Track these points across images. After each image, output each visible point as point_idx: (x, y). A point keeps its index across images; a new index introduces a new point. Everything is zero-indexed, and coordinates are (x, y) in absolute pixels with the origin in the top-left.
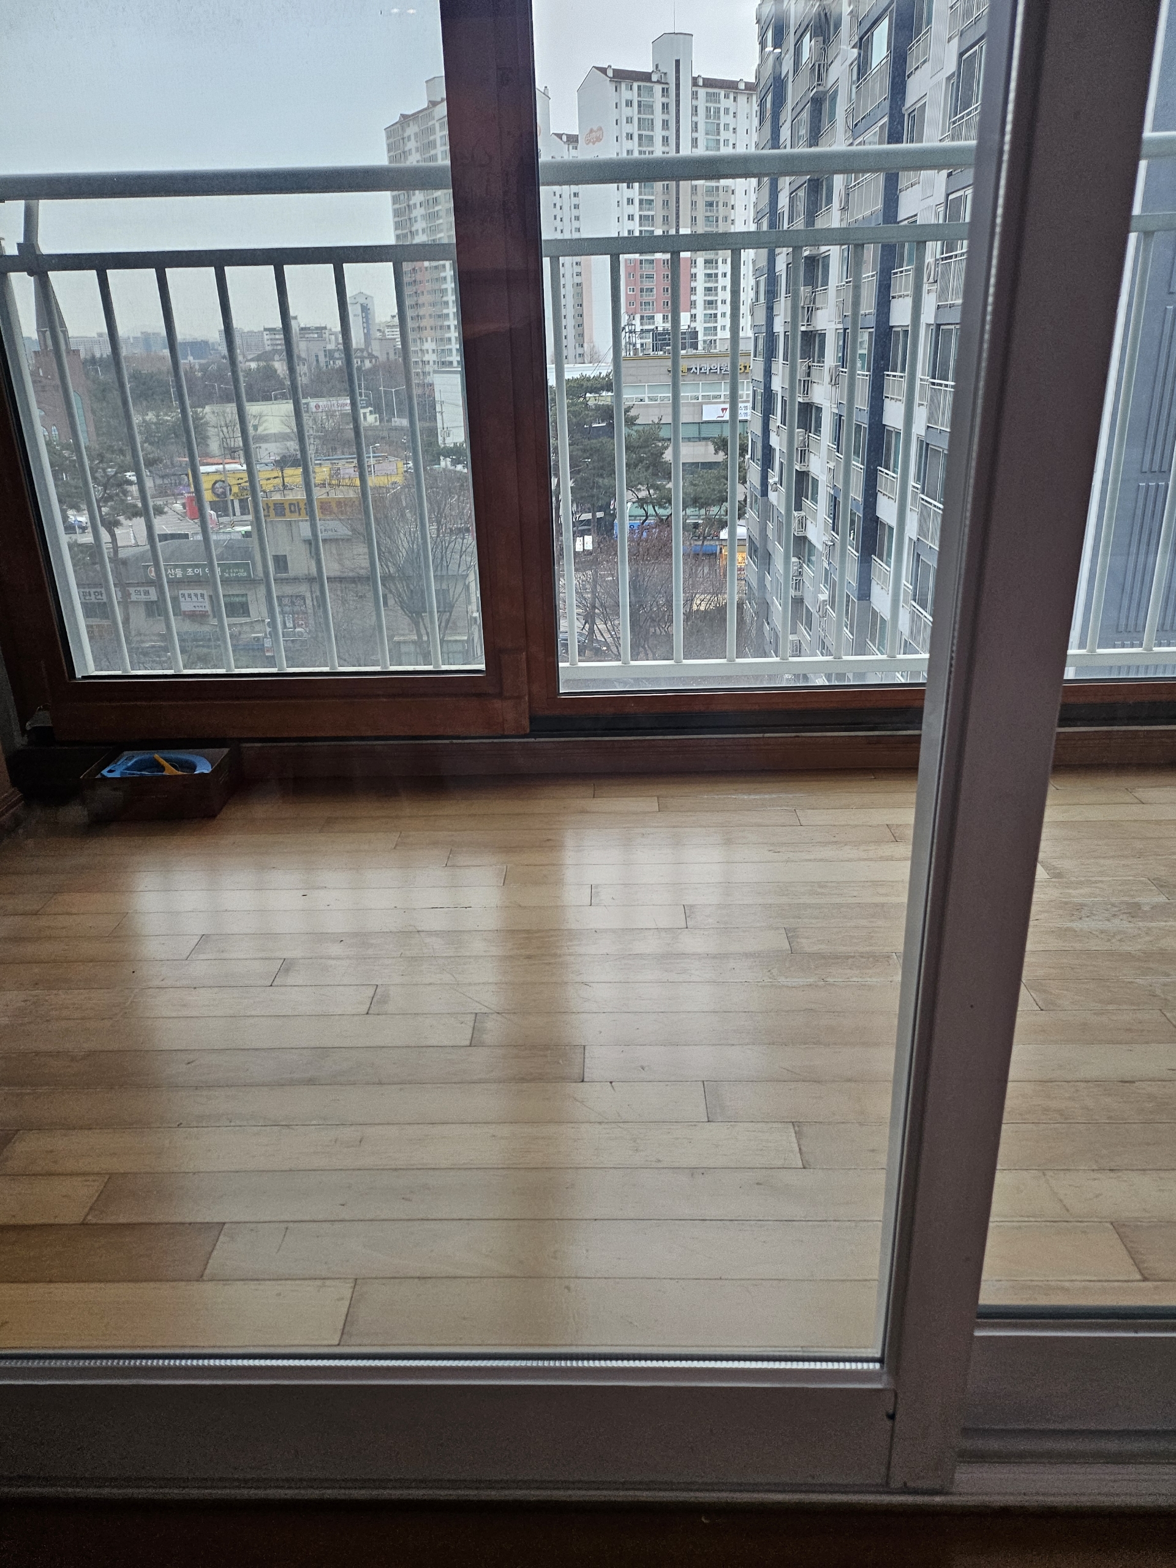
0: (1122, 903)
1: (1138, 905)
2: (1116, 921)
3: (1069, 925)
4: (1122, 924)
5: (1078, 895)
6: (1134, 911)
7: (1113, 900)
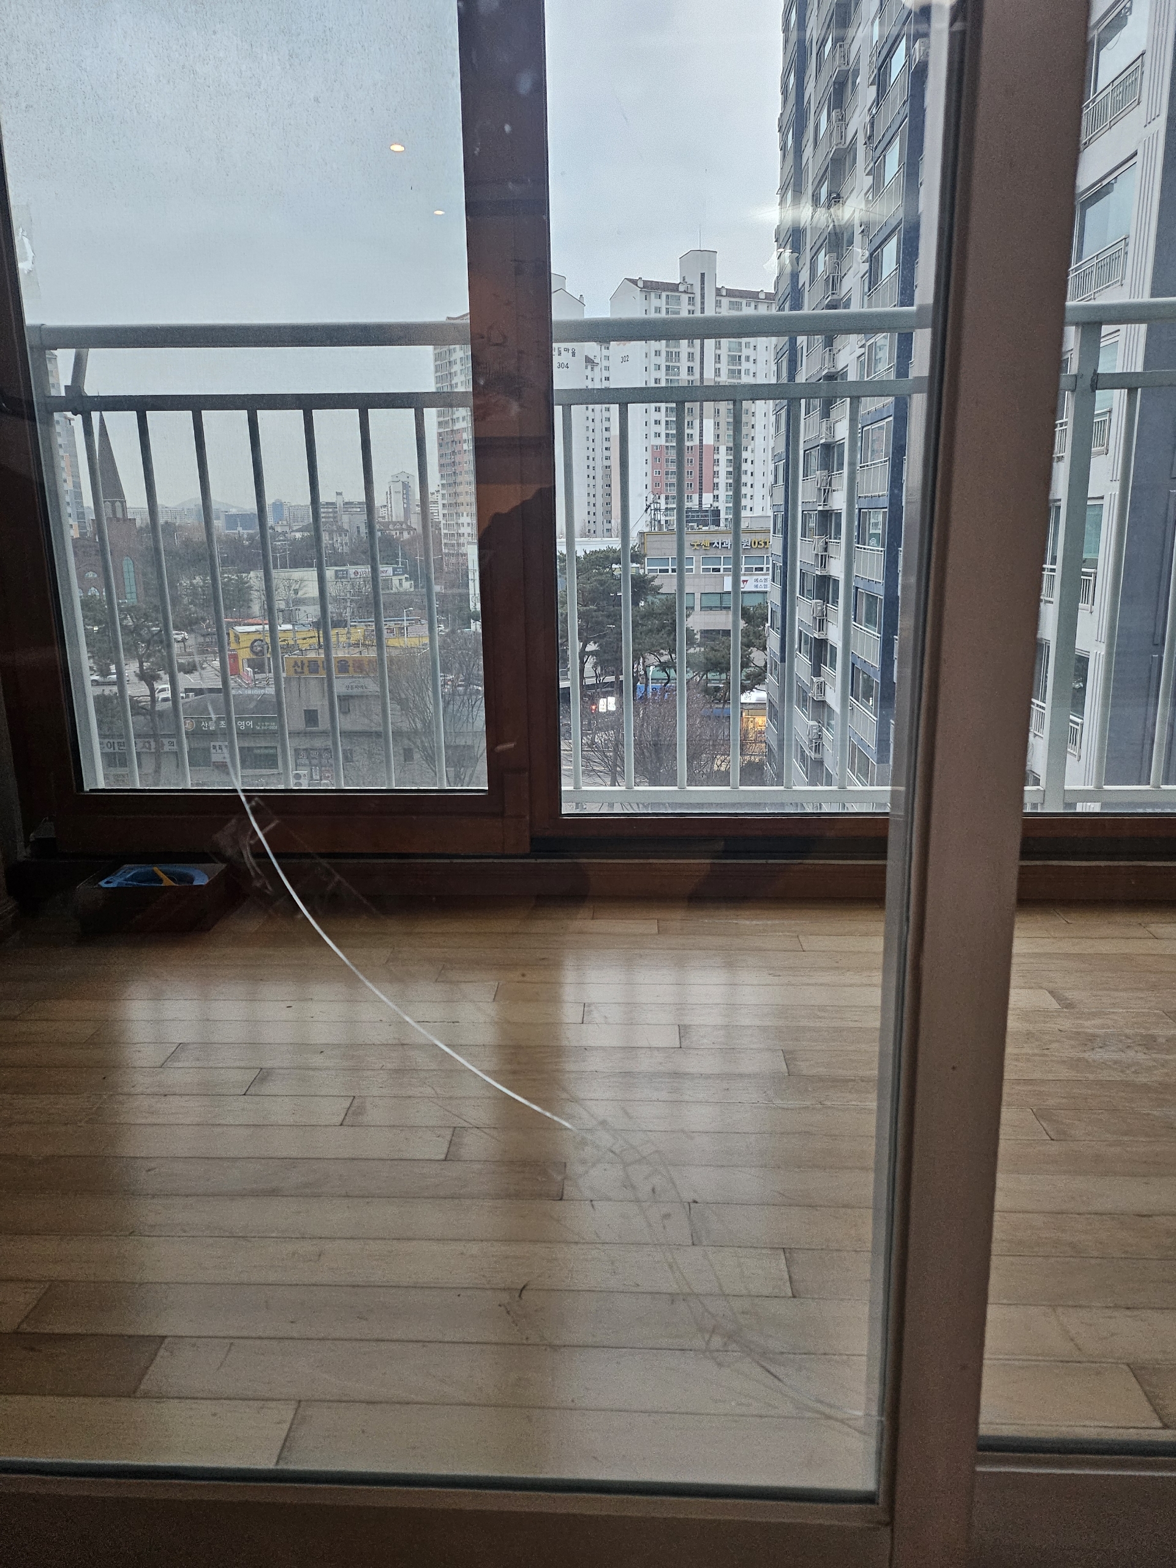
0: (1136, 1035)
1: (1154, 1038)
2: (1131, 1053)
3: (1082, 1055)
4: (1140, 1056)
5: (1090, 1026)
6: (1149, 1043)
7: (1127, 1031)
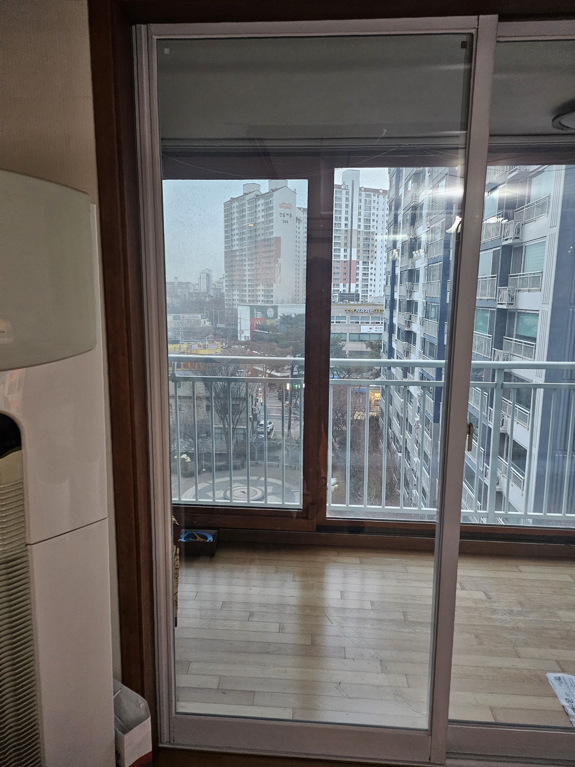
0: (508, 610)
1: (512, 611)
2: (505, 616)
3: (491, 616)
4: (507, 617)
5: (495, 606)
6: (511, 612)
7: (505, 608)
